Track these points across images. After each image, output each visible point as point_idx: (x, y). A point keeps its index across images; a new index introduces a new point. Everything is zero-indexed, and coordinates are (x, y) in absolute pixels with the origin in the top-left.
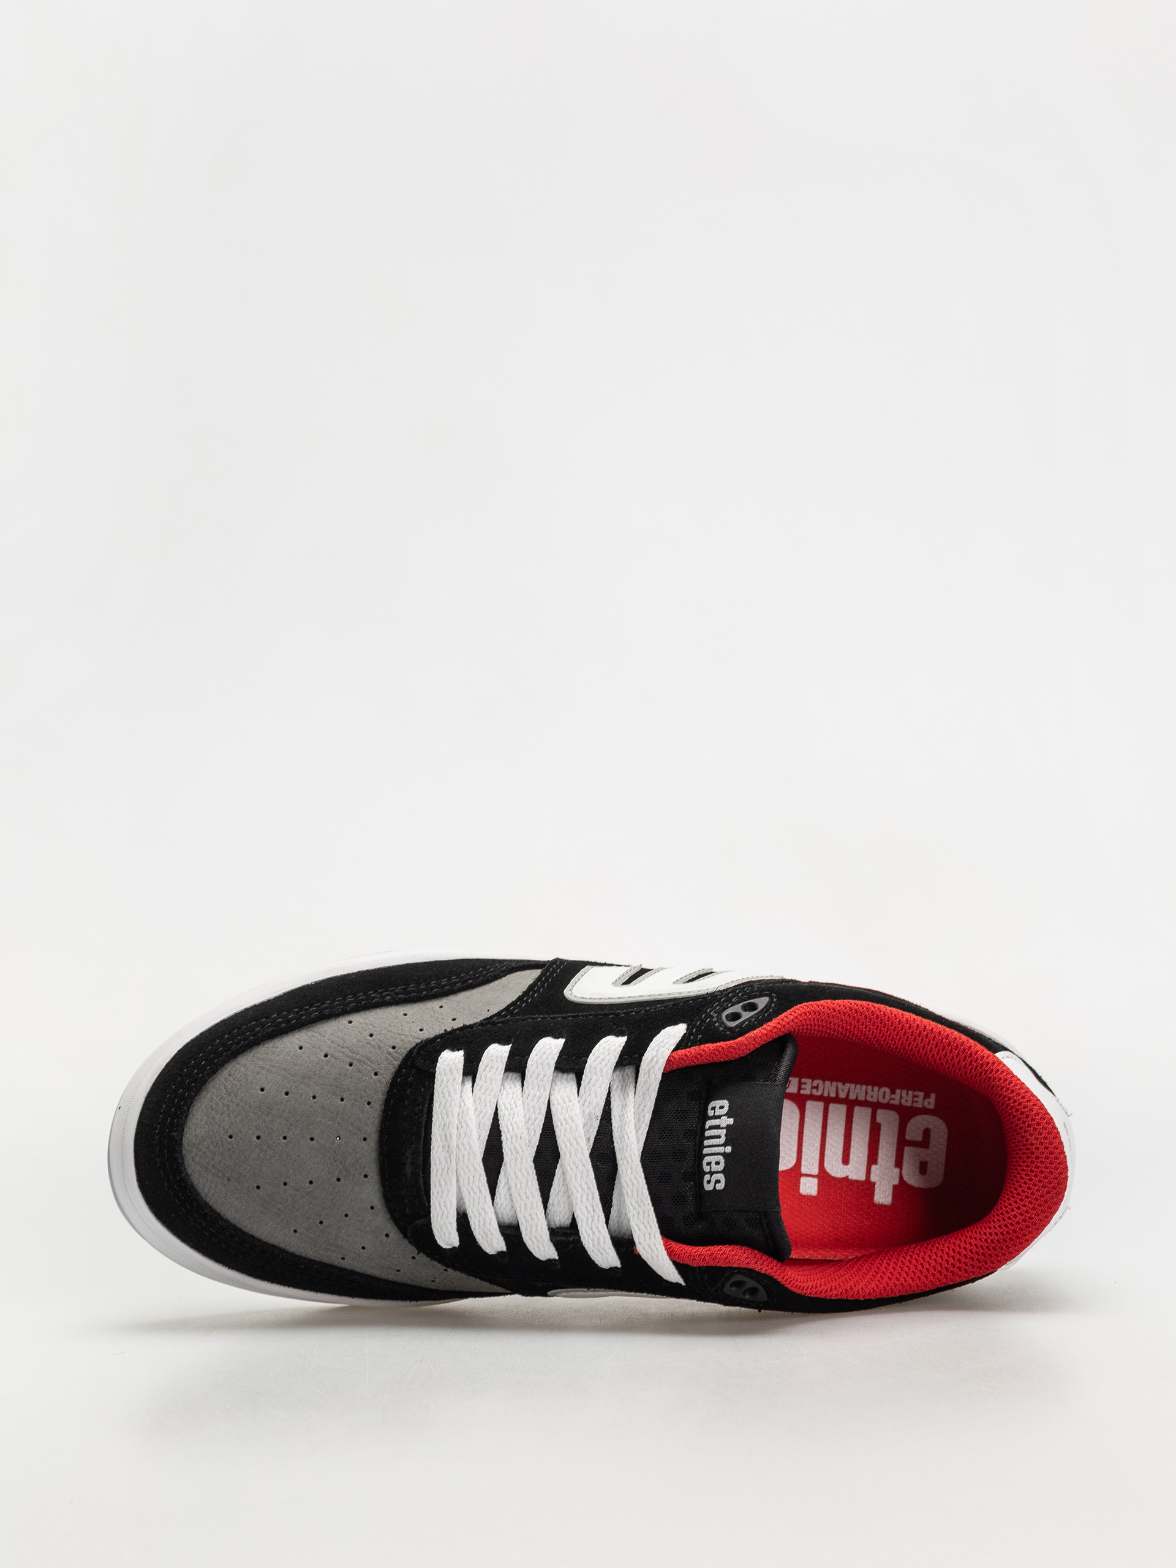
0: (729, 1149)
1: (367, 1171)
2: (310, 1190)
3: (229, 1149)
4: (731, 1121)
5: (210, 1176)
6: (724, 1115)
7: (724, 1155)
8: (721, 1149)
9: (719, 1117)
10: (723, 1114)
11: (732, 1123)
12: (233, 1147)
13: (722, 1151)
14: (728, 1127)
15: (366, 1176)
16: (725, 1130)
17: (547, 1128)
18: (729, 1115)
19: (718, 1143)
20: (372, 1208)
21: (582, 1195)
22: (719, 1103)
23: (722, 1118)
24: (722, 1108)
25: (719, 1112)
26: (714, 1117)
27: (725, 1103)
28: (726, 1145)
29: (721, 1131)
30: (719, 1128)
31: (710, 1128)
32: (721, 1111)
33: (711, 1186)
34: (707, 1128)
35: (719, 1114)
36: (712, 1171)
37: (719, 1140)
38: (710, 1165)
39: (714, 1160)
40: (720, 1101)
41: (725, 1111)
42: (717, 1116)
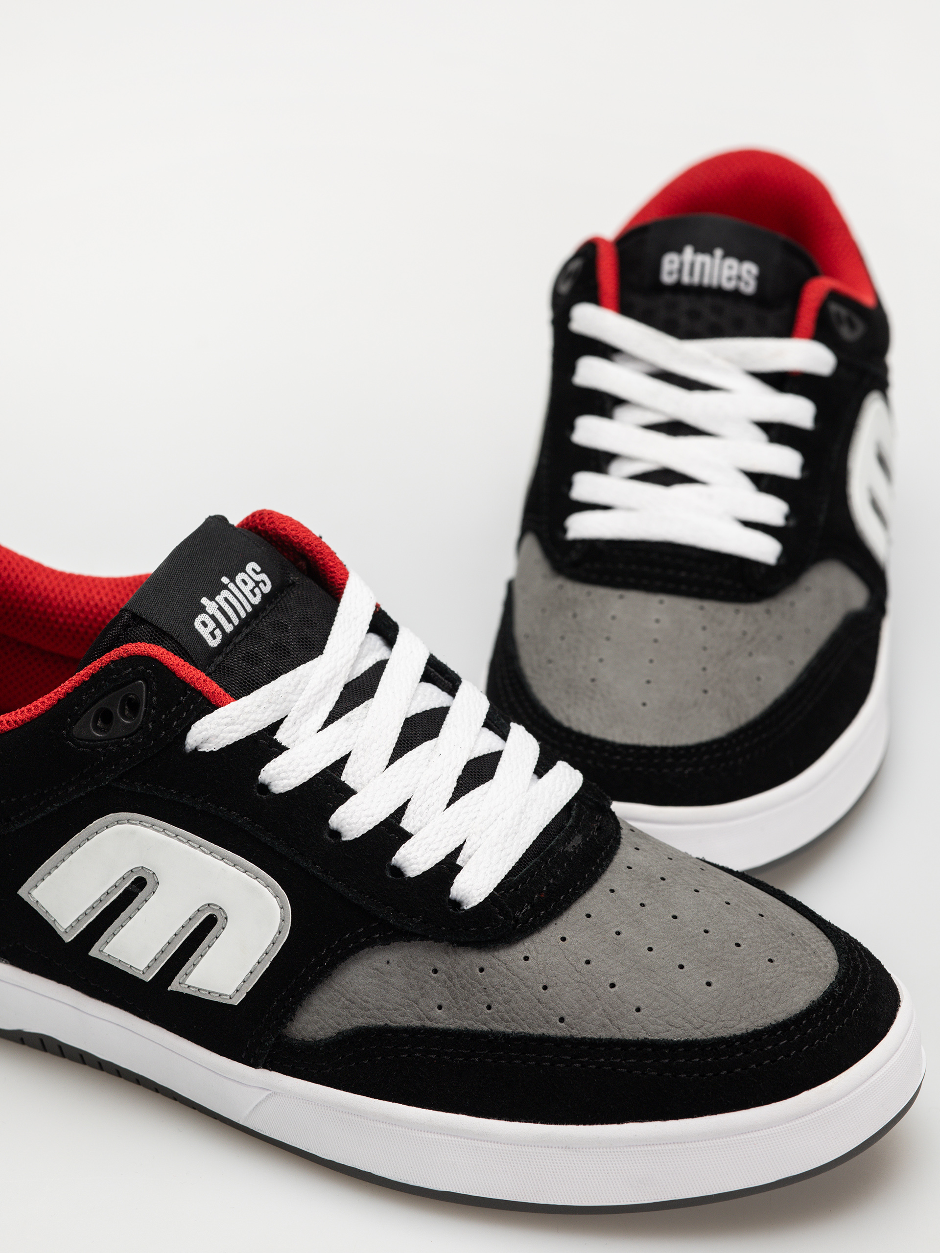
0: (225, 580)
1: (626, 870)
4: (204, 601)
6: (207, 613)
7: (233, 580)
8: (231, 586)
9: (213, 617)
10: (207, 616)
11: (204, 598)
12: (773, 952)
13: (233, 585)
14: (212, 598)
15: (629, 868)
16: (217, 598)
17: (403, 750)
18: (202, 609)
19: (231, 595)
20: (637, 849)
22: (205, 633)
23: (211, 613)
24: (205, 624)
25: (212, 625)
26: (219, 625)
27: (197, 624)
28: (225, 587)
29: (221, 604)
30: (220, 609)
31: (230, 621)
32: (207, 622)
33: (264, 577)
34: (233, 624)
35: (212, 622)
36: (253, 584)
37: (228, 598)
38: (252, 591)
39: (246, 590)
40: (202, 633)
41: (202, 617)
42: (215, 622)
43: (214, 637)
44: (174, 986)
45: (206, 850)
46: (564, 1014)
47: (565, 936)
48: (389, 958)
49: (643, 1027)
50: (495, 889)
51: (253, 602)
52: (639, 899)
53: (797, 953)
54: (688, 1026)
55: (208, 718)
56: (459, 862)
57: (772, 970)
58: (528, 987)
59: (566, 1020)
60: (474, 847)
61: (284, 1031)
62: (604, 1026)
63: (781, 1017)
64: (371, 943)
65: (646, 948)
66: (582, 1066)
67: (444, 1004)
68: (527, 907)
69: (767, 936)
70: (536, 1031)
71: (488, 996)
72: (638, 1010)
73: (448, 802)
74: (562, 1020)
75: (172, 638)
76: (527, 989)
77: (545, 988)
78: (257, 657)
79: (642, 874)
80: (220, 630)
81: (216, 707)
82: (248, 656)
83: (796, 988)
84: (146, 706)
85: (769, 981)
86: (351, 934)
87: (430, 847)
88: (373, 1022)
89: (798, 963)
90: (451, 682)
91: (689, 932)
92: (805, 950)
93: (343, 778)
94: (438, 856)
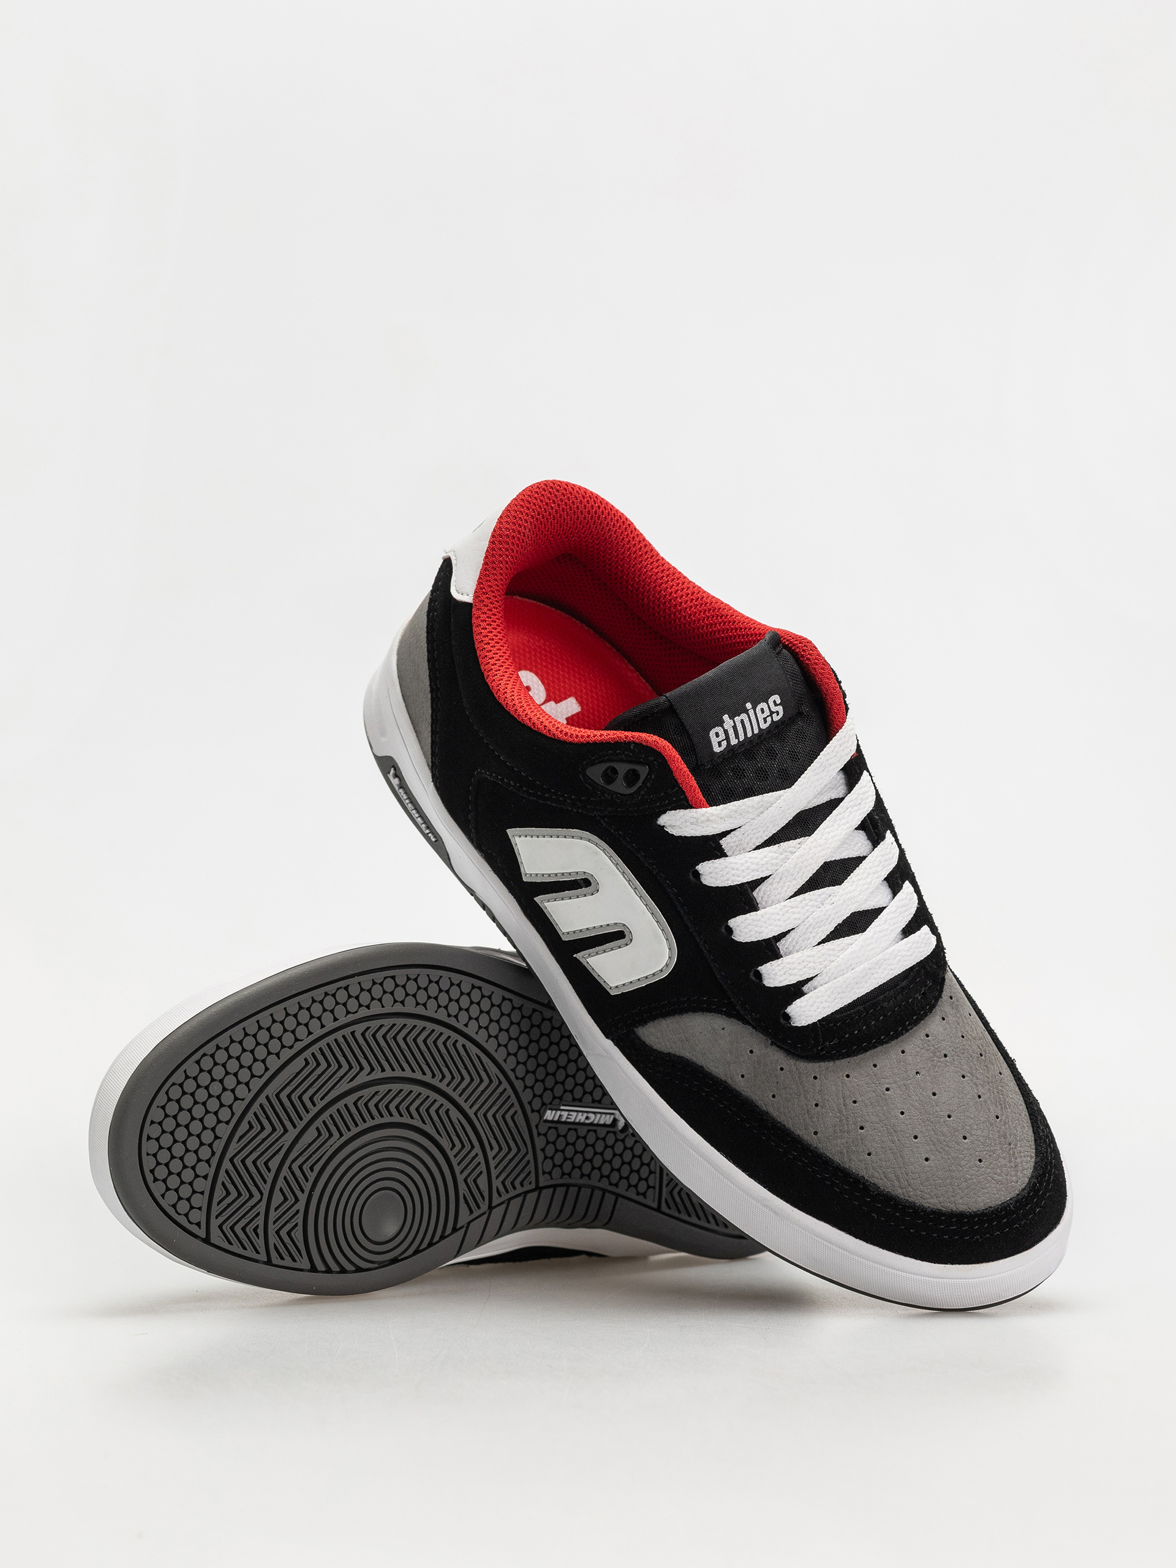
0: (749, 705)
1: (923, 1037)
2: (969, 1075)
3: (990, 1156)
4: (726, 717)
5: (1018, 1160)
6: (723, 728)
7: (754, 708)
8: (751, 712)
9: (726, 732)
10: (722, 730)
11: (726, 715)
12: (986, 1154)
13: (752, 711)
14: (732, 717)
15: (927, 1036)
16: (736, 718)
17: (810, 888)
18: (721, 723)
19: (748, 719)
20: (943, 1019)
21: (843, 824)
22: (714, 741)
23: (726, 728)
24: (717, 735)
25: (722, 736)
26: (727, 738)
27: (712, 733)
28: (746, 711)
29: (737, 723)
30: (735, 728)
31: (737, 736)
32: (720, 734)
33: (780, 709)
34: (739, 740)
35: (724, 735)
36: (769, 714)
37: (744, 720)
38: (765, 719)
39: (761, 717)
40: (712, 741)
41: (719, 729)
42: (725, 736)
43: (720, 745)
44: (579, 956)
45: (638, 893)
46: (819, 1130)
47: (850, 1074)
48: (725, 1026)
49: (866, 1168)
50: (819, 1021)
51: (761, 727)
52: (918, 1067)
53: (1003, 1162)
54: (896, 1183)
55: (681, 813)
56: (805, 988)
57: (976, 1169)
58: (806, 1098)
59: (818, 1135)
60: (822, 982)
61: (635, 1029)
62: (841, 1153)
63: (962, 1208)
64: (718, 1011)
65: (900, 1111)
66: (812, 1171)
67: (746, 1076)
68: (836, 1041)
69: (990, 1139)
70: (796, 1130)
71: (777, 1089)
72: (869, 1154)
73: (820, 941)
74: (816, 1133)
75: (689, 735)
76: (804, 1099)
77: (817, 1105)
78: (743, 773)
79: (933, 1046)
80: (727, 742)
81: (691, 807)
82: (737, 769)
83: (985, 1190)
84: (643, 783)
85: (969, 1177)
86: (708, 998)
87: (790, 972)
88: (695, 1059)
89: (998, 1171)
90: (878, 836)
91: (936, 1112)
92: (1010, 1161)
93: (755, 894)
94: (793, 980)
